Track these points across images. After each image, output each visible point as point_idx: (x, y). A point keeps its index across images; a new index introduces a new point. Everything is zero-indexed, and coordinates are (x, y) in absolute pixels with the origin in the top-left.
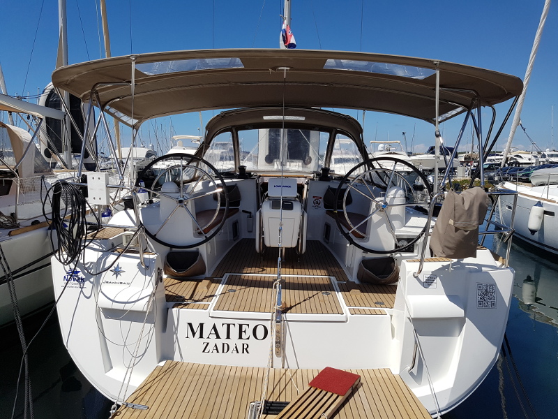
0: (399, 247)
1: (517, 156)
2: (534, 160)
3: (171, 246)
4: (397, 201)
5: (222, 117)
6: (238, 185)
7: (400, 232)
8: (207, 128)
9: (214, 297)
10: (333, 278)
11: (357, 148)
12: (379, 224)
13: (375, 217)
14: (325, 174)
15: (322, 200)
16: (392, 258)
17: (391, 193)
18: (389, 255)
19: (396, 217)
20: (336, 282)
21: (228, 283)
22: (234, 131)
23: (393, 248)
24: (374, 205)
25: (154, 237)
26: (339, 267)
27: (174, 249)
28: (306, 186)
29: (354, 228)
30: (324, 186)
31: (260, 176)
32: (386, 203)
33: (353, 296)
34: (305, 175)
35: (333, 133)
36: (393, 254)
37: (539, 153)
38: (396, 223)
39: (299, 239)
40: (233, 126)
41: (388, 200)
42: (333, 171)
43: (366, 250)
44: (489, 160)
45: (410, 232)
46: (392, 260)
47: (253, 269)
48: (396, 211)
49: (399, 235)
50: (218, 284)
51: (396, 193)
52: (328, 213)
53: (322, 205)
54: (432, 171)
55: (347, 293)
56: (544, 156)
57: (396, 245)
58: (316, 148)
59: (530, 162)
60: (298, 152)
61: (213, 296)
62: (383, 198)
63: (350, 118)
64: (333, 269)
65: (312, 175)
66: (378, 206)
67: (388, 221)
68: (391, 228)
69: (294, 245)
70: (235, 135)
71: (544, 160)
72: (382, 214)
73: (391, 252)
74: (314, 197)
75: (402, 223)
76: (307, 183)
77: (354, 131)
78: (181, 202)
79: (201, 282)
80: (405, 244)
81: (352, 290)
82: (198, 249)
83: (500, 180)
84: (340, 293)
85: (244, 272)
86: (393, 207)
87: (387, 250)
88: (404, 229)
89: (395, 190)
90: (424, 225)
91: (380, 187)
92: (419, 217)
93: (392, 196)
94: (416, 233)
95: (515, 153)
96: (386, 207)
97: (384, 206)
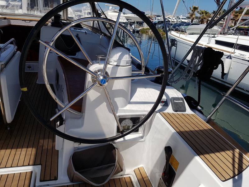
1: (169, 18)
2: (175, 20)
7: (125, 111)
10: (37, 171)
12: (98, 102)
13: (92, 94)
14: (56, 20)
17: (114, 58)
19: (120, 93)
24: (89, 77)
32: (105, 77)
37: (177, 17)
38: (119, 101)
41: (109, 69)
44: (157, 19)
45: (137, 111)
48: (119, 85)
49: (123, 116)
51: (120, 58)
54: (134, 23)
56: (180, 19)
59: (173, 21)
68: (113, 109)
71: (180, 20)
75: (127, 99)
80: (130, 124)
83: (169, 30)
86: (116, 81)
88: (129, 107)
89: (120, 54)
90: (155, 99)
91: (106, 36)
92: (146, 88)
93: (115, 64)
94: (145, 111)
95: (168, 17)
96: (104, 83)
97: (102, 80)
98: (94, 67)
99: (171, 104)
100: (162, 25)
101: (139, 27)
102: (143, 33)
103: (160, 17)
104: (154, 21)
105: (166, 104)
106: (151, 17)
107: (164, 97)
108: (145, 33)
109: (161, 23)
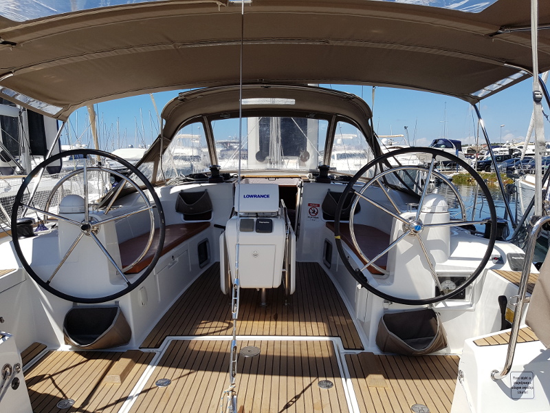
0: (443, 293)
3: (75, 299)
4: (437, 219)
5: (182, 100)
6: (209, 191)
7: (443, 267)
8: (163, 116)
9: (127, 402)
10: (337, 341)
11: (364, 139)
12: (409, 255)
13: (402, 246)
14: (323, 174)
15: (320, 209)
16: (432, 311)
17: (427, 205)
18: (426, 306)
19: (437, 244)
20: (342, 351)
21: (163, 363)
22: (206, 121)
23: (433, 295)
24: (399, 225)
25: (46, 286)
26: (347, 315)
27: (78, 304)
28: (299, 189)
29: (371, 263)
30: (323, 189)
31: (243, 178)
32: (419, 223)
33: (373, 390)
34: (300, 175)
35: (333, 120)
36: (434, 304)
38: (436, 254)
39: (284, 273)
40: (203, 115)
41: (422, 217)
42: (335, 168)
43: (389, 299)
45: (460, 268)
46: (432, 314)
47: (215, 323)
48: (436, 234)
49: (442, 273)
50: (144, 366)
51: (435, 204)
52: (329, 225)
53: (321, 214)
55: (361, 381)
57: (437, 288)
58: (315, 142)
60: (293, 146)
61: (126, 399)
62: (414, 214)
63: (355, 97)
64: (336, 318)
65: (307, 175)
66: (407, 227)
67: (423, 249)
68: (429, 264)
69: (277, 284)
70: (208, 127)
72: (414, 239)
73: (430, 302)
74: (309, 205)
75: (446, 253)
76: (301, 187)
77: (360, 116)
78: (85, 227)
79: (118, 360)
80: (452, 287)
81: (371, 377)
82: (117, 302)
84: (349, 380)
85: (199, 331)
86: (431, 229)
87: (422, 298)
88: (449, 263)
89: (434, 200)
90: (482, 255)
91: (397, 189)
92: (470, 242)
93: (429, 211)
94: (470, 268)
95: (519, 145)
96: (419, 229)
97: (416, 227)
98: (406, 215)
99: (507, 261)
100: (505, 164)
101: (451, 173)
102: (460, 183)
103: (499, 147)
104: (485, 157)
105: (500, 261)
106: (476, 149)
107: (495, 253)
108: (465, 184)
109: (501, 161)
